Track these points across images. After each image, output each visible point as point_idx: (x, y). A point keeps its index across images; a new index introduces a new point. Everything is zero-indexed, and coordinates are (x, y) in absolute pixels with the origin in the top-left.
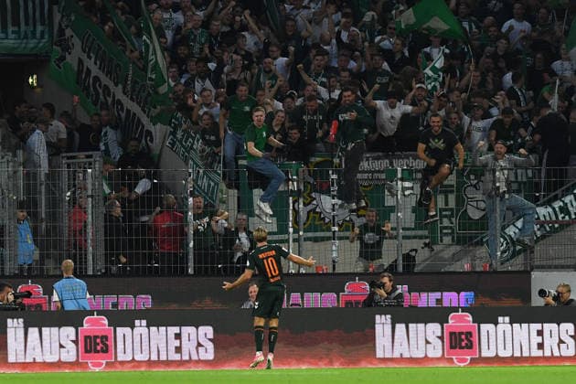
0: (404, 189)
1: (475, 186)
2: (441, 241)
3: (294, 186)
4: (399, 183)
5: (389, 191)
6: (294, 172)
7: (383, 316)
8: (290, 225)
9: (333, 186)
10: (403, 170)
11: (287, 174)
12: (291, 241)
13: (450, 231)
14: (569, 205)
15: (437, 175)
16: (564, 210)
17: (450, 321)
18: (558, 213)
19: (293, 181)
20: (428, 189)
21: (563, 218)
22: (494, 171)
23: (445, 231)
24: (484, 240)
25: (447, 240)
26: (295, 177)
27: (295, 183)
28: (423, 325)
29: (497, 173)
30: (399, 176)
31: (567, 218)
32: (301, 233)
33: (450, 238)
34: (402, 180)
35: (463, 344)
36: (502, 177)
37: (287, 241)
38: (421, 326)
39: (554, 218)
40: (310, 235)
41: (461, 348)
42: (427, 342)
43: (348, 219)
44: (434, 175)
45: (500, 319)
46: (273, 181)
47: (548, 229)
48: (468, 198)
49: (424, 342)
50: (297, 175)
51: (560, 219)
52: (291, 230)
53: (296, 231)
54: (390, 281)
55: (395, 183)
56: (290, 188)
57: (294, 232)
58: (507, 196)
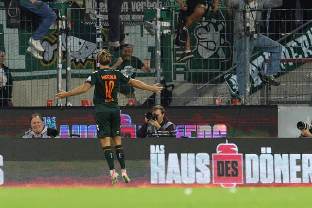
0: (163, 28)
1: (206, 28)
2: (175, 78)
3: (62, 25)
4: (159, 22)
5: (149, 30)
6: (63, 12)
7: (157, 146)
8: (60, 61)
9: (98, 25)
10: (162, 10)
11: (57, 12)
12: (60, 77)
13: (182, 69)
14: (303, 45)
15: (193, 16)
16: (298, 50)
17: (218, 151)
18: (293, 53)
19: (62, 20)
20: (184, 28)
21: (298, 57)
22: (244, 12)
23: (178, 69)
24: (226, 77)
25: (180, 77)
26: (64, 17)
27: (64, 22)
28: (194, 154)
29: (247, 14)
30: (159, 16)
31: (300, 57)
32: (69, 69)
33: (182, 76)
34: (161, 20)
35: (230, 172)
36: (251, 18)
37: (56, 76)
38: (192, 155)
39: (288, 57)
40: (77, 71)
41: (228, 175)
42: (197, 170)
43: (90, 57)
44: (190, 15)
45: (263, 149)
46: (45, 21)
47: (283, 67)
48: (199, 39)
49: (194, 170)
50: (66, 15)
51: (294, 58)
52: (60, 66)
53: (65, 67)
54: (162, 113)
55: (154, 22)
56: (60, 27)
57: (62, 68)
58: (255, 36)
